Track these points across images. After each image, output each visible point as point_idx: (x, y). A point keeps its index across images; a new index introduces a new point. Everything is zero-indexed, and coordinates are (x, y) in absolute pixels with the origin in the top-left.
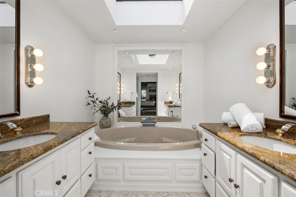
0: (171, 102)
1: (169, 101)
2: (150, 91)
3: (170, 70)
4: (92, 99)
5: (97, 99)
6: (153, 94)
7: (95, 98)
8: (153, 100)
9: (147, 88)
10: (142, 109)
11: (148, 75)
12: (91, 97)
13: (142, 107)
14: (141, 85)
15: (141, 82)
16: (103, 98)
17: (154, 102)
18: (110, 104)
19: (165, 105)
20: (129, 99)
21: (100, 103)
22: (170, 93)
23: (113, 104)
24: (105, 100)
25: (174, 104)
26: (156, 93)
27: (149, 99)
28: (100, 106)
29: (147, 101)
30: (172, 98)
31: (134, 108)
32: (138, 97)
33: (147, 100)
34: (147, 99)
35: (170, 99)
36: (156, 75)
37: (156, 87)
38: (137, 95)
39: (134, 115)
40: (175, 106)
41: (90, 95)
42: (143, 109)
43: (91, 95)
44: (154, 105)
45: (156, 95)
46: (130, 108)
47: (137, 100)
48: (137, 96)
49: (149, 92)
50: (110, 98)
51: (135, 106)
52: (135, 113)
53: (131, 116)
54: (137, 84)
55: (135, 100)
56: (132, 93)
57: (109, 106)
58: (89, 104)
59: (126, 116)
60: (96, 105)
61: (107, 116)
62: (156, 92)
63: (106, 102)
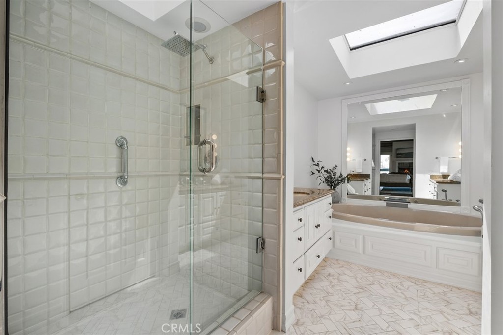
0: (445, 176)
1: (441, 173)
2: (399, 155)
3: (444, 116)
4: (317, 168)
5: (323, 168)
6: (406, 161)
7: (320, 167)
8: (406, 173)
9: (392, 151)
10: (382, 188)
11: (395, 129)
12: (316, 165)
13: (381, 184)
14: (381, 146)
15: (381, 142)
16: (328, 167)
17: (409, 177)
18: (338, 174)
19: (431, 180)
20: (359, 170)
21: (326, 173)
22: (444, 160)
23: (341, 174)
24: (330, 170)
25: (451, 179)
26: (412, 160)
27: (397, 171)
28: (326, 176)
29: (393, 174)
30: (448, 168)
31: (368, 183)
32: (374, 168)
33: (391, 173)
34: (392, 171)
35: (444, 170)
36: (412, 128)
37: (413, 148)
38: (373, 163)
39: (369, 193)
40: (452, 182)
41: (314, 163)
42: (383, 190)
43: (316, 163)
44: (408, 182)
45: (412, 163)
46: (363, 183)
47: (372, 172)
48: (374, 166)
49: (397, 158)
50: (336, 166)
51: (370, 180)
52: (370, 191)
53: (364, 194)
54: (374, 146)
55: (370, 172)
56: (365, 160)
57: (336, 176)
58: (313, 173)
59: (357, 194)
60: (321, 175)
61: (334, 189)
62: (413, 157)
63: (332, 172)
